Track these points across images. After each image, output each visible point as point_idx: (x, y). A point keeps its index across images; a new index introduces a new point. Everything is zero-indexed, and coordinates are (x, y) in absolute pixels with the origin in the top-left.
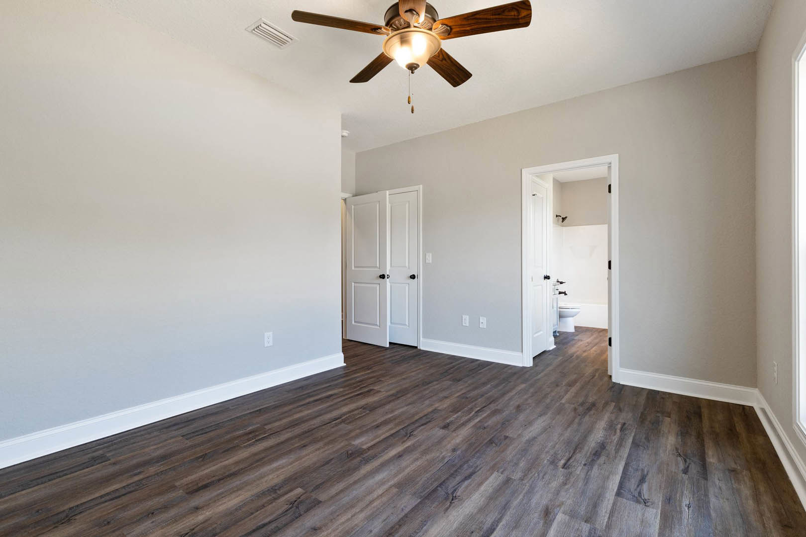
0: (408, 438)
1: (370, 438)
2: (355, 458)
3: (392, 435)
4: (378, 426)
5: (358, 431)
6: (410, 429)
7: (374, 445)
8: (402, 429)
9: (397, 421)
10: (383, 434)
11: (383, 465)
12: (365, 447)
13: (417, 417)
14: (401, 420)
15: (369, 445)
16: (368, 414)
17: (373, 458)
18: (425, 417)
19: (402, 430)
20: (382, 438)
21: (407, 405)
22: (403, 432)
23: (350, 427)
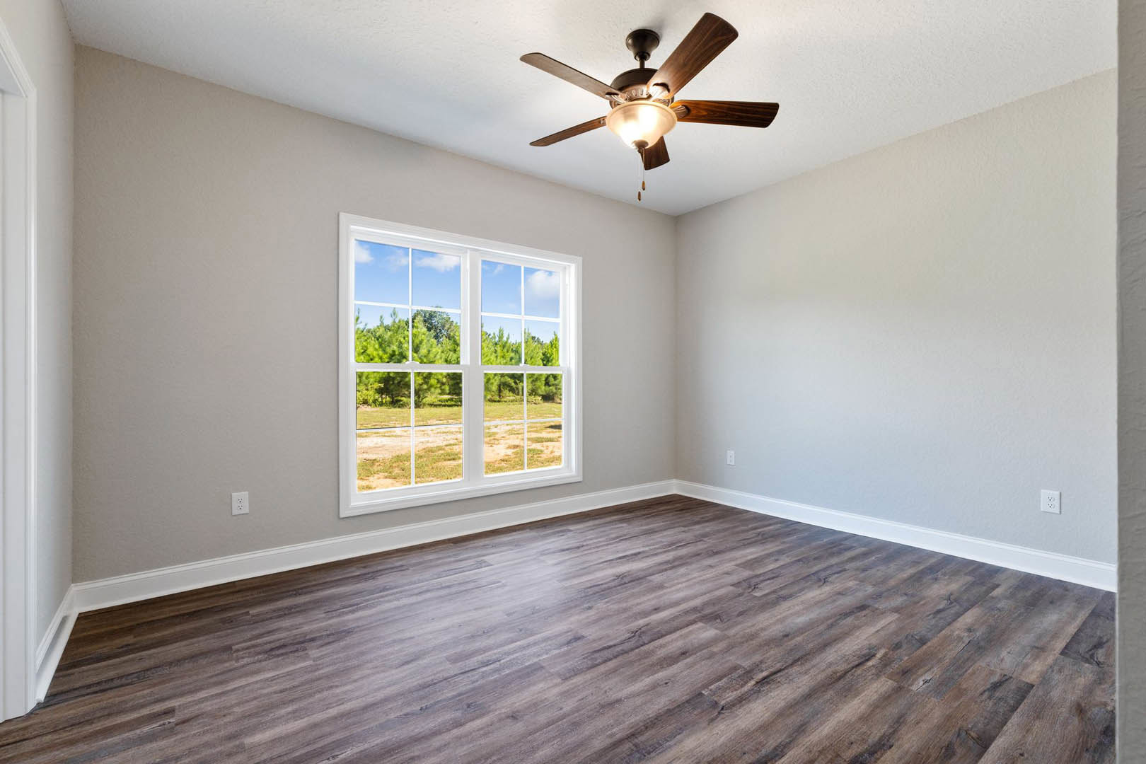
0: (640, 629)
1: (694, 636)
2: (712, 613)
3: (662, 636)
4: (684, 654)
5: (715, 649)
6: (632, 644)
7: (688, 625)
8: (644, 644)
9: (648, 661)
10: (676, 640)
11: (677, 604)
12: (700, 624)
13: (611, 664)
14: (643, 661)
15: (694, 627)
16: (706, 686)
17: (688, 611)
18: (597, 662)
19: (646, 642)
20: (678, 634)
21: (619, 701)
22: (645, 638)
23: (732, 659)
